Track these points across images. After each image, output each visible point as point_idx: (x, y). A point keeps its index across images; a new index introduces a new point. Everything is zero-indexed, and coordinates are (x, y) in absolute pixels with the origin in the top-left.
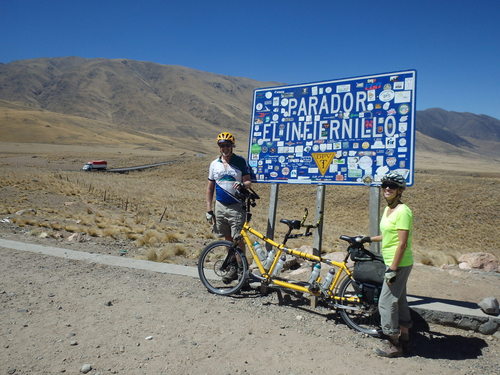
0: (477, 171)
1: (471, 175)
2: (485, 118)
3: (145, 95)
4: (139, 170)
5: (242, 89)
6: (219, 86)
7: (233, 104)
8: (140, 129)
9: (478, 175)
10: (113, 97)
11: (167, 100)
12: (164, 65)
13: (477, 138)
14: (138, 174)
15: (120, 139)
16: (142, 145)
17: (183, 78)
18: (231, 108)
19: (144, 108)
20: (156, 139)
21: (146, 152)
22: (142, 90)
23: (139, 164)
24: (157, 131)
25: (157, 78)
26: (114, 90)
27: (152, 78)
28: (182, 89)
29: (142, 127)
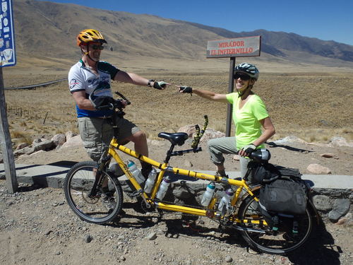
0: (286, 72)
1: (282, 75)
2: (293, 35)
3: (48, 28)
4: (44, 86)
5: (123, 20)
6: (105, 19)
7: (117, 33)
8: (47, 55)
9: (287, 75)
10: (22, 31)
11: (66, 31)
12: (61, 4)
13: (288, 49)
14: (43, 90)
15: (32, 63)
16: (50, 67)
17: (76, 14)
18: (116, 36)
19: (48, 39)
20: (60, 62)
21: (53, 73)
22: (45, 24)
23: (44, 81)
24: (60, 56)
25: (55, 15)
26: (22, 25)
27: (51, 14)
28: (76, 23)
29: (48, 53)
